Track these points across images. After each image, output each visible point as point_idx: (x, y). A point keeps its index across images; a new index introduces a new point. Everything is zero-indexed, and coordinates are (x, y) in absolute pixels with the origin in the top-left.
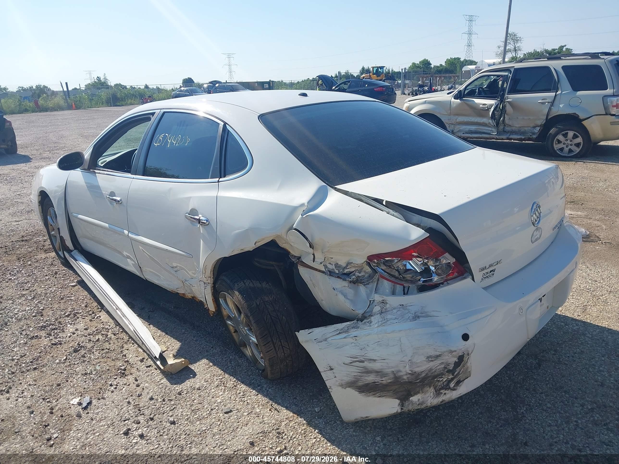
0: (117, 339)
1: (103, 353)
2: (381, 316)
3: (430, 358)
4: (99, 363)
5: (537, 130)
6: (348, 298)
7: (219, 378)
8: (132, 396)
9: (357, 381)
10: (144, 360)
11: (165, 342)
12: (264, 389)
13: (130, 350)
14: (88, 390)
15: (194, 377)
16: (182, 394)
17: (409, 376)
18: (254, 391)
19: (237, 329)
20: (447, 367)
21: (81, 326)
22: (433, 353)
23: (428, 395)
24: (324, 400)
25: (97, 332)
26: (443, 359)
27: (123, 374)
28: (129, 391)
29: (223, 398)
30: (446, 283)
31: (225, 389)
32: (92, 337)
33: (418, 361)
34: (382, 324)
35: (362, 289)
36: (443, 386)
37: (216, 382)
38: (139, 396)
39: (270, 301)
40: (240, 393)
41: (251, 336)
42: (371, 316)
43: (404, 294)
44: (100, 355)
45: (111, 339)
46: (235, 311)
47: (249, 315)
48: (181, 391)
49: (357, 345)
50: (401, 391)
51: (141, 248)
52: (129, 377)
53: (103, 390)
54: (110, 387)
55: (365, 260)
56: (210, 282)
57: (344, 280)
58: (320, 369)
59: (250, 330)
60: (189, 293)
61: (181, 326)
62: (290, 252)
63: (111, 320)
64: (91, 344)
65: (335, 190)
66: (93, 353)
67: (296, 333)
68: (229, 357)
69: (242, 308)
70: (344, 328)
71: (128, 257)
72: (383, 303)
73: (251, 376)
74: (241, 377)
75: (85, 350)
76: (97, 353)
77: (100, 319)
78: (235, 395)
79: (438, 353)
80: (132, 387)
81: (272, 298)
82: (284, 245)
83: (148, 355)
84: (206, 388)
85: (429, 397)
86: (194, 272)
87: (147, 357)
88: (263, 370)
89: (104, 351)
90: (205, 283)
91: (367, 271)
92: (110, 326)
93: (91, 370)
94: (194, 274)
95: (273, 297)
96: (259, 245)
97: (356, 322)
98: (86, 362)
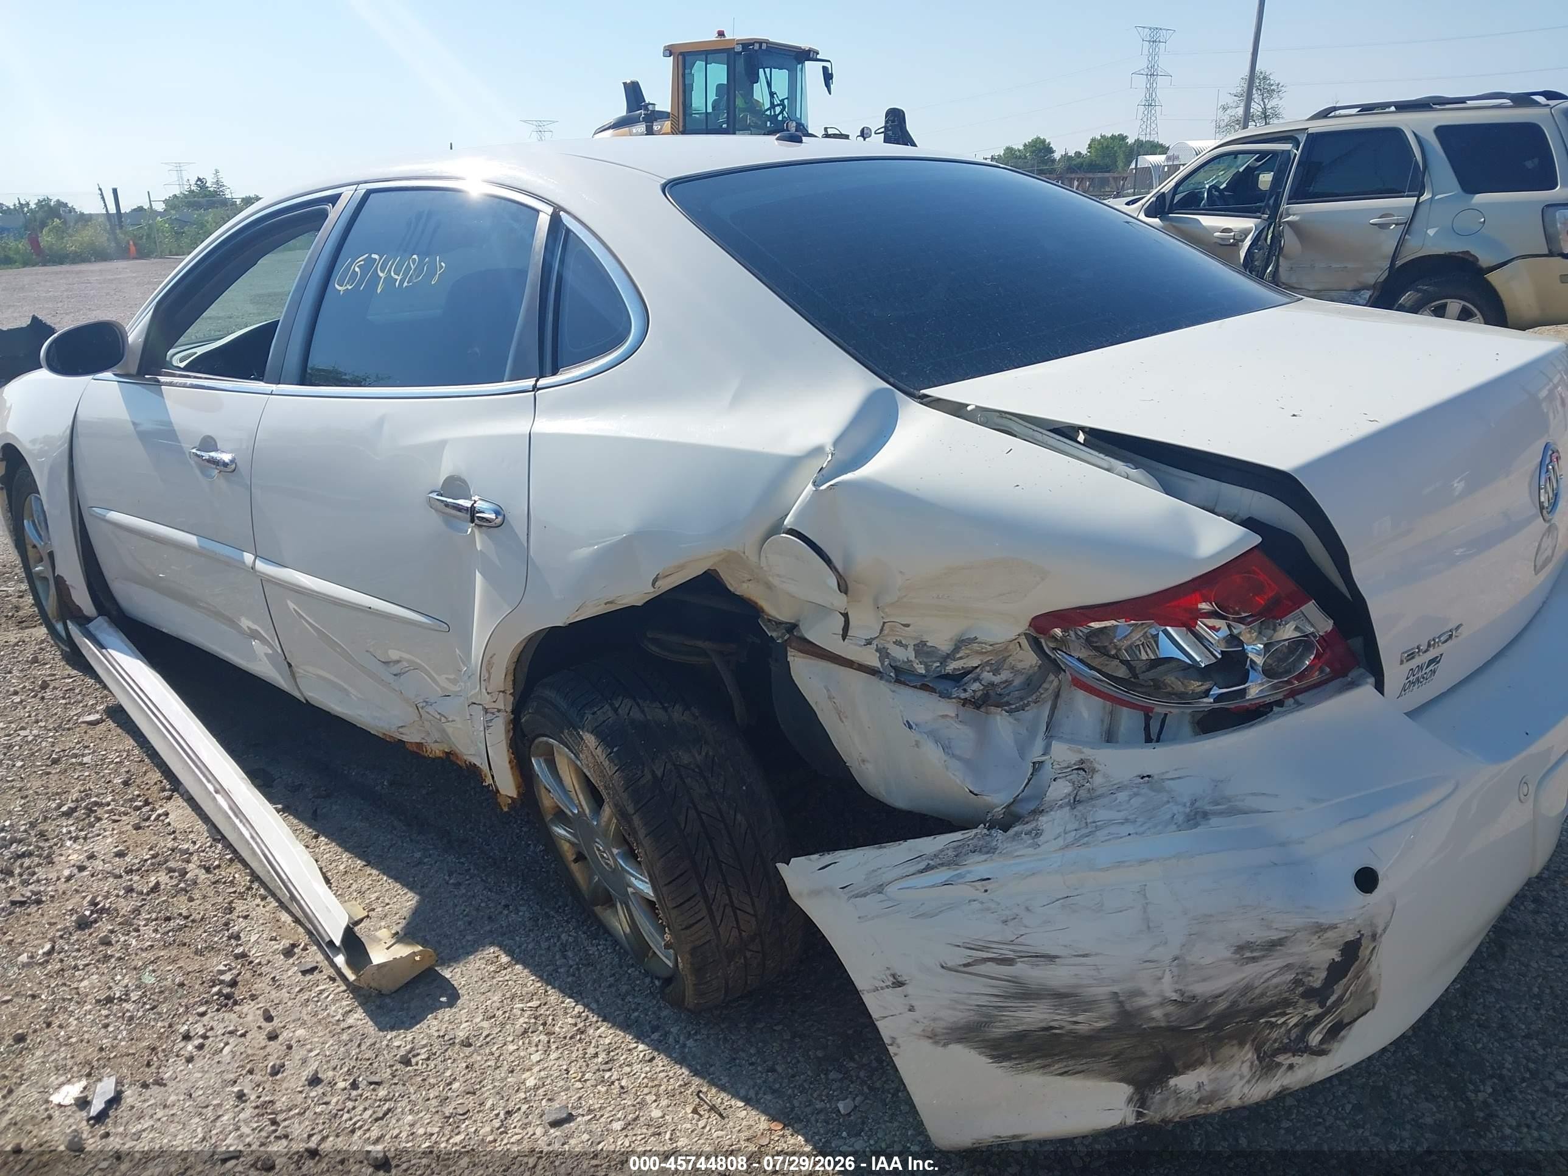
0: (214, 883)
1: (169, 931)
2: (1075, 812)
3: (1246, 952)
4: (152, 962)
6: (957, 752)
7: (529, 1005)
8: (251, 1072)
9: (987, 1024)
10: (296, 950)
11: (363, 889)
12: (671, 1040)
13: (252, 919)
14: (112, 1055)
15: (451, 1004)
16: (414, 1061)
17: (1170, 1008)
18: (641, 1047)
19: (586, 853)
20: (1306, 980)
21: (105, 844)
22: (1260, 935)
23: (1233, 1069)
24: (862, 1074)
25: (152, 864)
26: (1292, 955)
27: (228, 997)
28: (244, 1055)
29: (542, 1074)
30: (1291, 701)
31: (549, 1042)
32: (136, 878)
33: (1203, 962)
34: (1077, 840)
35: (1002, 724)
36: (1286, 1041)
37: (522, 1020)
38: (275, 1071)
39: (698, 766)
40: (596, 1055)
41: (636, 878)
42: (1038, 812)
43: (1148, 740)
44: (159, 936)
45: (195, 883)
46: (581, 797)
47: (630, 809)
48: (410, 1052)
49: (988, 909)
50: (1142, 1059)
51: (291, 605)
52: (245, 1008)
53: (161, 1055)
54: (182, 1044)
55: (1021, 630)
56: (502, 707)
57: (945, 695)
58: (860, 981)
59: (631, 855)
60: (436, 742)
61: (411, 840)
62: (763, 611)
63: (200, 826)
64: (134, 902)
65: (922, 403)
66: (137, 930)
67: (781, 866)
68: (559, 937)
69: (606, 788)
70: (942, 851)
71: (254, 635)
72: (1080, 772)
73: (629, 998)
74: (597, 1001)
75: (111, 920)
76: (148, 932)
77: (168, 820)
78: (581, 1062)
79: (1275, 936)
80: (255, 1043)
81: (704, 754)
82: (745, 585)
83: (309, 933)
84: (488, 1039)
85: (1237, 1078)
86: (452, 677)
87: (304, 939)
88: (668, 981)
89: (172, 924)
90: (486, 711)
91: (1020, 666)
92: (194, 843)
93: (126, 986)
94: (454, 682)
95: (707, 754)
96: (665, 585)
97: (985, 831)
98: (113, 960)
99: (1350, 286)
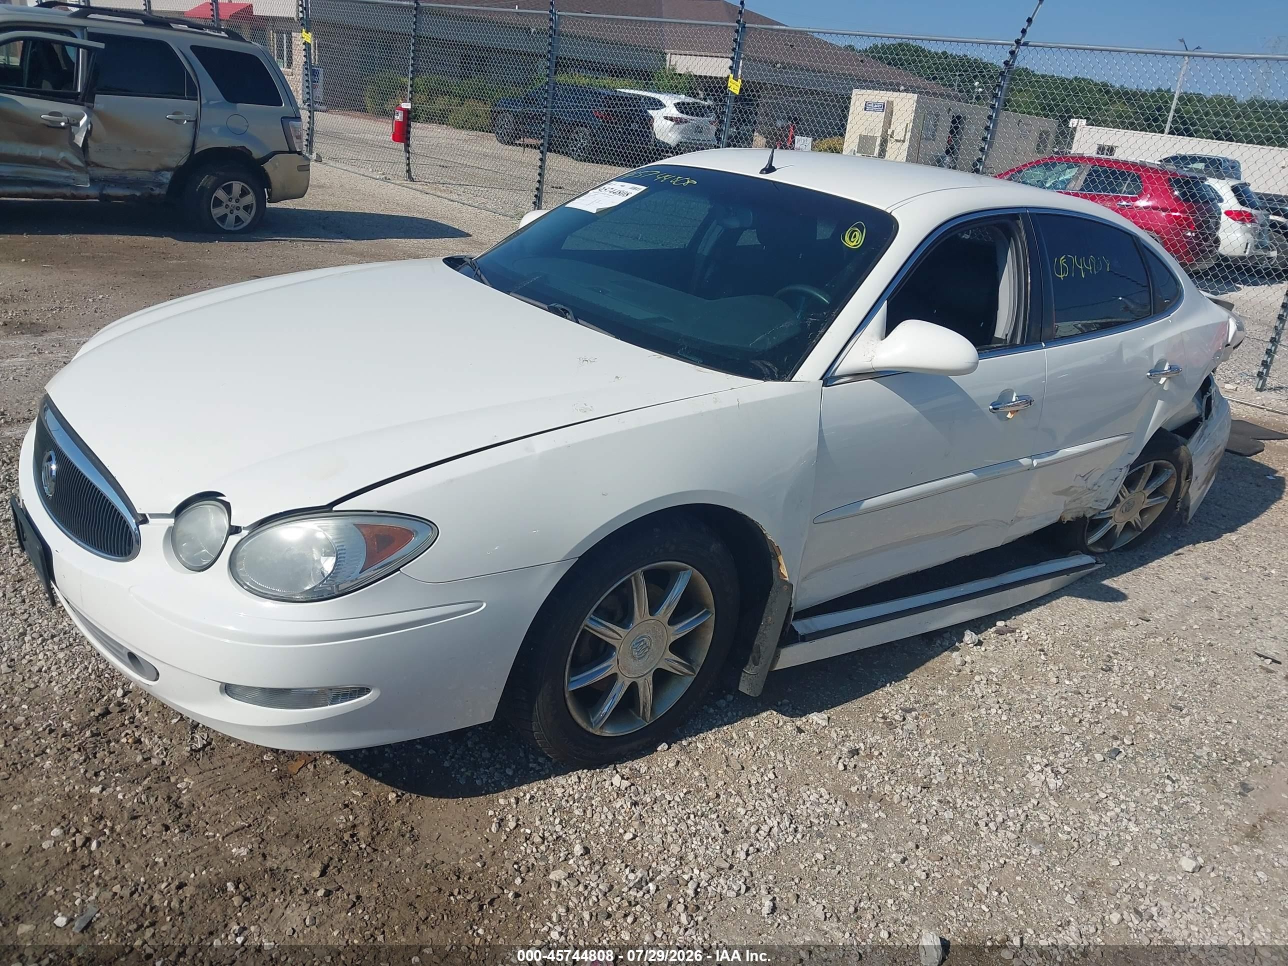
5: (167, 179)
99: (153, 168)
